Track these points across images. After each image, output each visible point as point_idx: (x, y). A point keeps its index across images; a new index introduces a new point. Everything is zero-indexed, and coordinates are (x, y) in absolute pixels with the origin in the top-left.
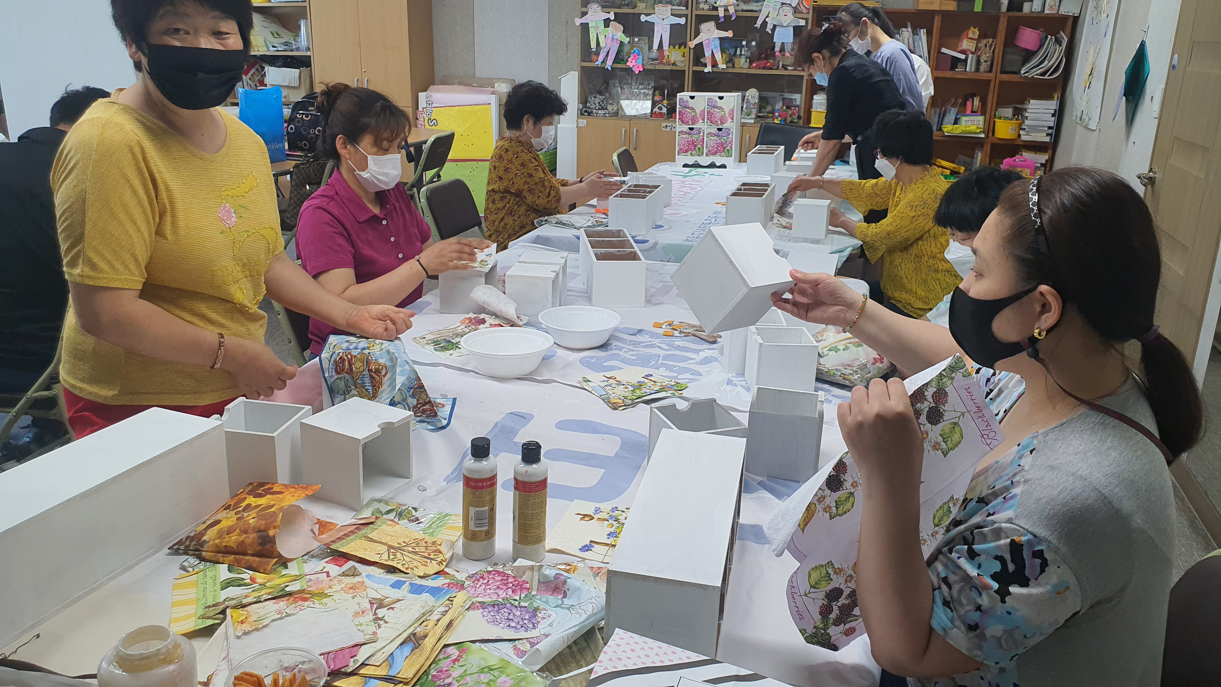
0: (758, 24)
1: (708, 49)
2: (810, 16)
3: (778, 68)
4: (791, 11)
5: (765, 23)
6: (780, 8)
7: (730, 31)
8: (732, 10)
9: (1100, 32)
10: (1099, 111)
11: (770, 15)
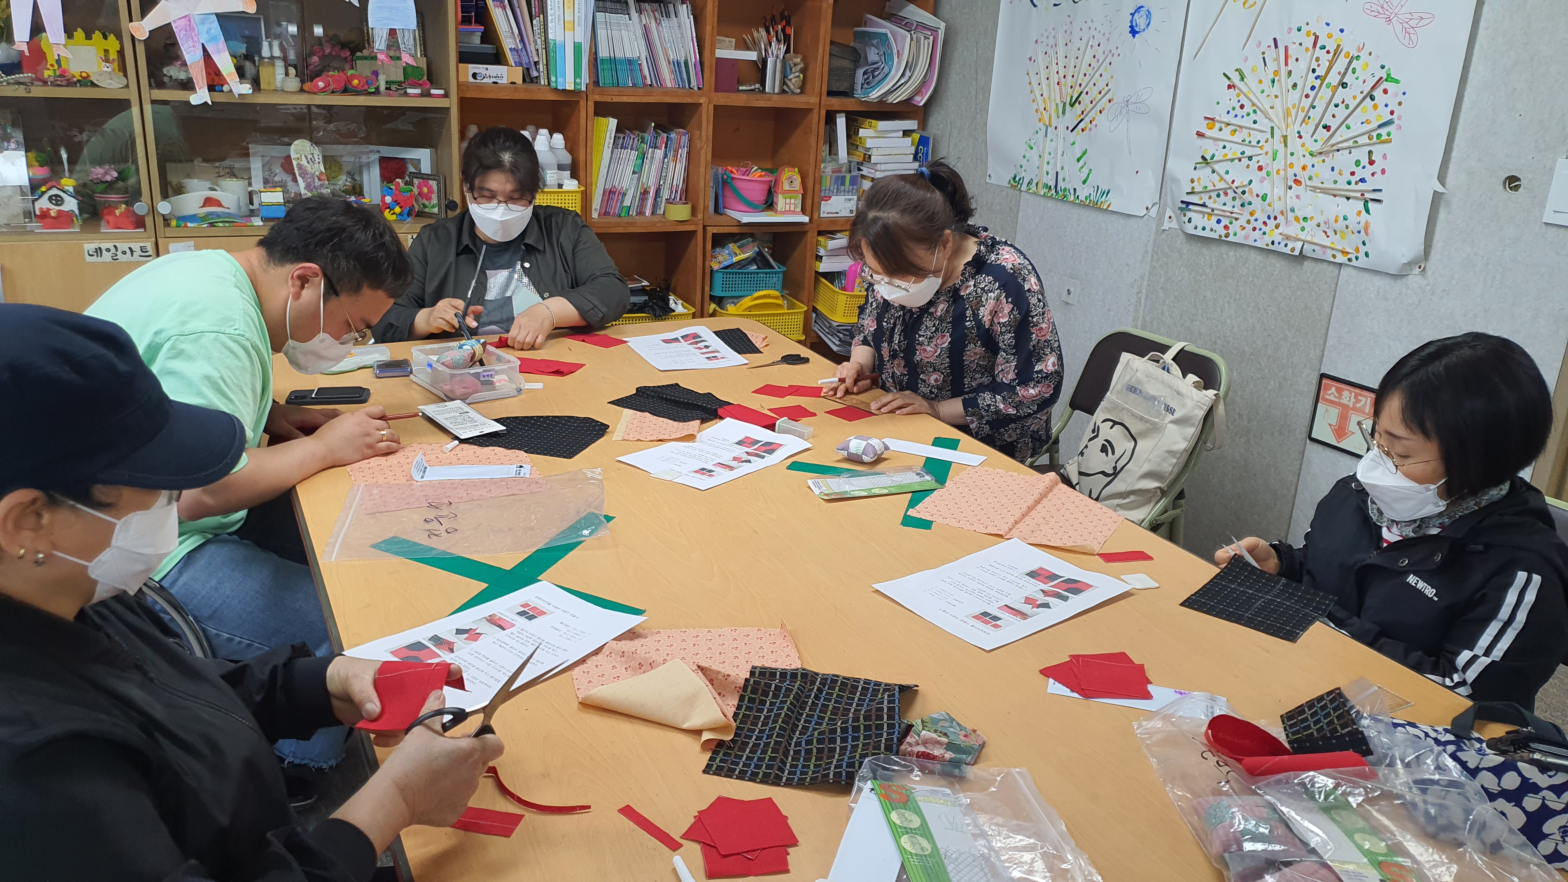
1: (191, 43)
3: (377, 92)
9: (1089, 23)
10: (1151, 181)
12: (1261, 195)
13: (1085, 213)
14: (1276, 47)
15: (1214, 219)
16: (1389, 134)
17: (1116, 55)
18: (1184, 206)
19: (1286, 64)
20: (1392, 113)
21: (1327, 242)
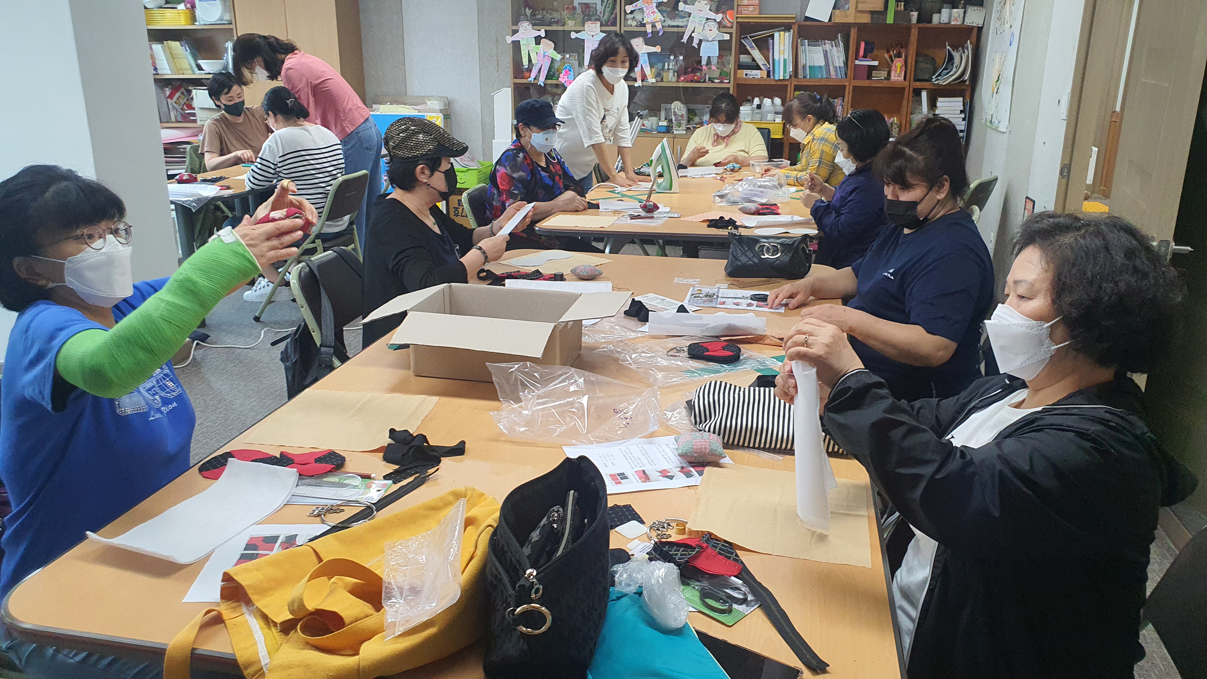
0: (685, 39)
2: (734, 30)
3: (704, 82)
4: (716, 26)
5: (691, 38)
6: (705, 23)
7: (658, 47)
10: (1008, 115)
11: (696, 30)
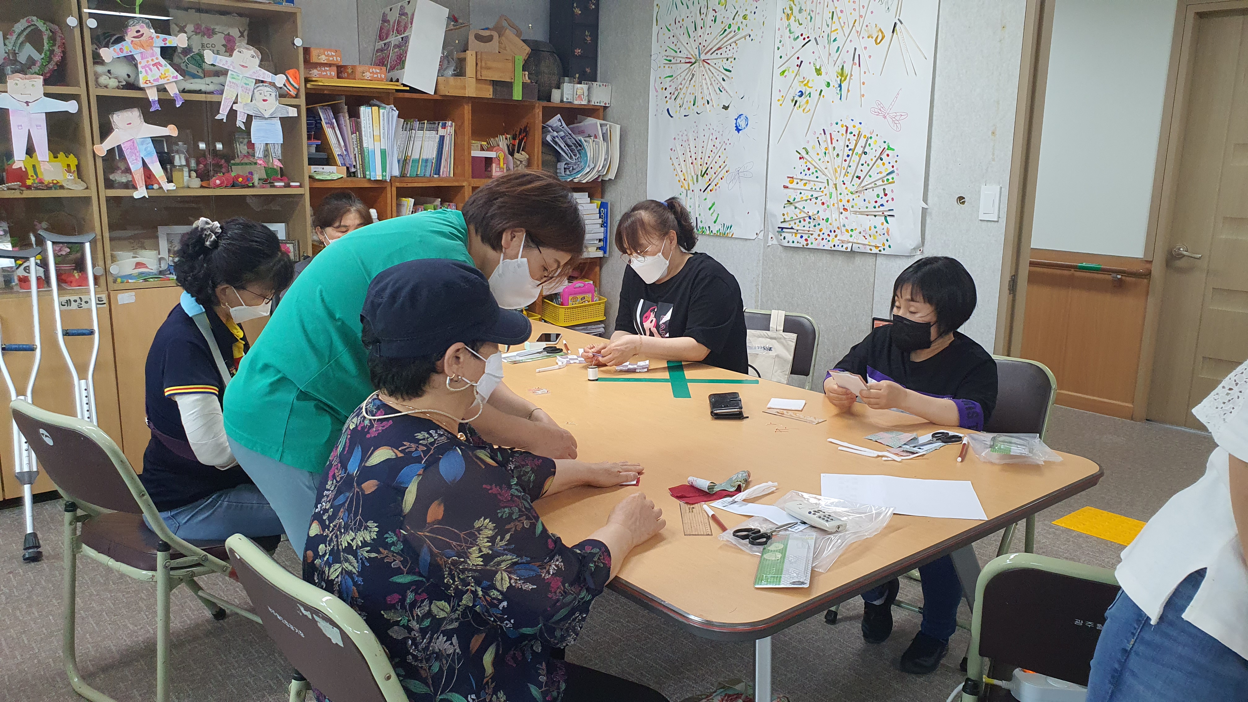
0: (223, 115)
1: (134, 157)
2: (302, 101)
3: (253, 186)
4: (273, 94)
5: (233, 113)
6: (254, 89)
7: (172, 127)
8: (173, 91)
9: (709, 126)
10: (758, 217)
11: (239, 100)
12: (825, 219)
13: (717, 240)
14: (825, 134)
15: (799, 236)
16: (893, 178)
17: (728, 144)
18: (780, 230)
19: (832, 143)
20: (893, 167)
21: (866, 242)
